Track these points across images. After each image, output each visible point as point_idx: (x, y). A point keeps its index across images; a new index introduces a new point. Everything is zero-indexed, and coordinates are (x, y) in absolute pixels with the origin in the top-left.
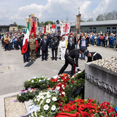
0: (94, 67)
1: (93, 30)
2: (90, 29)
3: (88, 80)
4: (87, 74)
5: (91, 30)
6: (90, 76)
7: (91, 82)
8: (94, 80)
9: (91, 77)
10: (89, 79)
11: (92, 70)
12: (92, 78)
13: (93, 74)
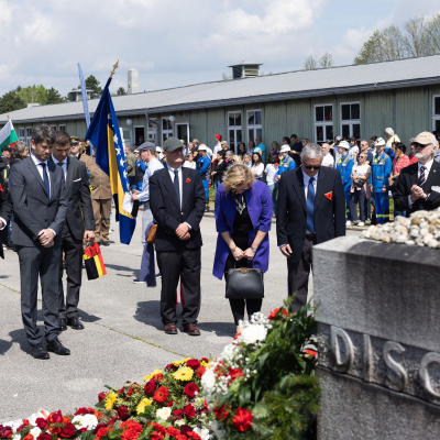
0: (383, 261)
1: (338, 122)
2: (319, 118)
3: (340, 373)
4: (335, 330)
5: (324, 124)
6: (357, 337)
7: (364, 385)
8: (391, 361)
9: (368, 342)
10: (347, 365)
11: (366, 287)
12: (370, 351)
13: (381, 318)
